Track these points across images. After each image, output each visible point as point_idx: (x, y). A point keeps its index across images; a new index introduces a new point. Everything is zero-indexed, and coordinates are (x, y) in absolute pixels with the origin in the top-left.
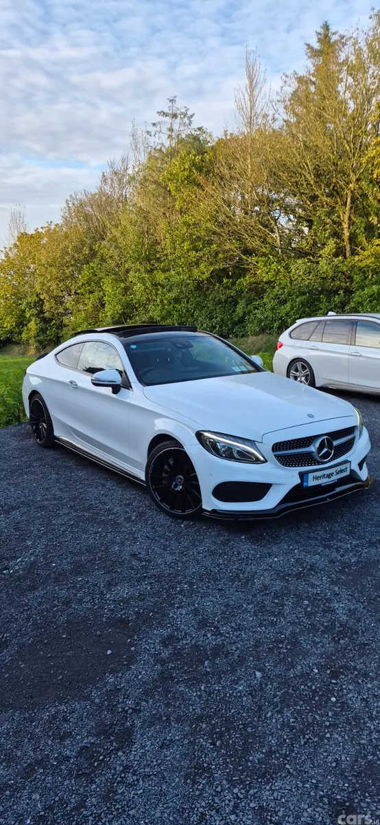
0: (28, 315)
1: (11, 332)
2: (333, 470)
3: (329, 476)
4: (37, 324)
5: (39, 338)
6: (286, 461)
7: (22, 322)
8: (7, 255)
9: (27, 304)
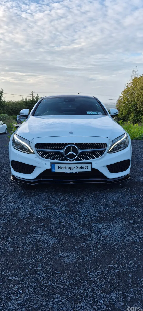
0: (131, 110)
1: (125, 117)
2: (75, 166)
3: (71, 168)
4: (134, 114)
5: (134, 119)
6: (44, 155)
7: (129, 113)
8: (127, 86)
9: (132, 105)
